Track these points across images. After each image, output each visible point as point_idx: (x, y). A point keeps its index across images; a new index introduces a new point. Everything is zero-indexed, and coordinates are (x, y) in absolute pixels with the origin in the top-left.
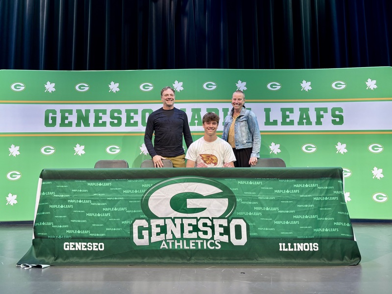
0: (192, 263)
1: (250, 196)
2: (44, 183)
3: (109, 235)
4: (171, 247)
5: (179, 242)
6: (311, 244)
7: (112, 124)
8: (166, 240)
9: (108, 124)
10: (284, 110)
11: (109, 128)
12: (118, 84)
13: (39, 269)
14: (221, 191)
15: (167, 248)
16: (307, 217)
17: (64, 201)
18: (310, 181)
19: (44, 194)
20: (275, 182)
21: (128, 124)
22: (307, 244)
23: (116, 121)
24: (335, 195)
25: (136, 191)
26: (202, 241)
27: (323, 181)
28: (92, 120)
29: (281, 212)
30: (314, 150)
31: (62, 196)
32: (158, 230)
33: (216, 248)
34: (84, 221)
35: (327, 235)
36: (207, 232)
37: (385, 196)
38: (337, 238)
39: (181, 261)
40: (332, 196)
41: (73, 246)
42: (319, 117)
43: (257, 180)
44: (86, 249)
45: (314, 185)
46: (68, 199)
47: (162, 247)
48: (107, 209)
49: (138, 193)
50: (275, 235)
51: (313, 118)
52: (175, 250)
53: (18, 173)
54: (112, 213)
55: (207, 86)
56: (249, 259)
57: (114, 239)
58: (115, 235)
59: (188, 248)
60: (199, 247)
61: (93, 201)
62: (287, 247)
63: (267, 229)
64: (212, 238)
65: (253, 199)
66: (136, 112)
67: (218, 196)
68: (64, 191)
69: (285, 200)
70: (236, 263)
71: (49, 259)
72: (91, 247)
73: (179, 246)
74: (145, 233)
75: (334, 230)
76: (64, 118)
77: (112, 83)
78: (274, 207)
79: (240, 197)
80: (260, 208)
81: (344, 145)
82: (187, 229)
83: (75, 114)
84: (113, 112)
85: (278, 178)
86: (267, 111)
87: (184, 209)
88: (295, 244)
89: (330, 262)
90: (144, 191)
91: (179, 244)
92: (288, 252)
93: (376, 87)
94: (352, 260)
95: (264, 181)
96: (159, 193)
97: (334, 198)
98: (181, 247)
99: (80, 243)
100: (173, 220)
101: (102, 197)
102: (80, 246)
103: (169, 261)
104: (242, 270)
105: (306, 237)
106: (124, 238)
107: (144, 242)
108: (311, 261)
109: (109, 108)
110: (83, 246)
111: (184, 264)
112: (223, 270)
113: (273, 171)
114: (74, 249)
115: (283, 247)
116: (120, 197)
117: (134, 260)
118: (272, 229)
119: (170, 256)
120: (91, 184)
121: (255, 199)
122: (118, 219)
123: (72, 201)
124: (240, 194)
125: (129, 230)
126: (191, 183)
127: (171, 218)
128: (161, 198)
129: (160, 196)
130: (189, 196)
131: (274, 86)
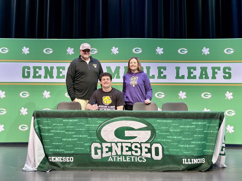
1: (164, 130)
3: (76, 152)
4: (115, 160)
5: (120, 157)
8: (112, 156)
10: (189, 68)
12: (73, 49)
14: (146, 126)
15: (112, 161)
16: (200, 143)
17: (48, 131)
18: (202, 120)
20: (180, 120)
22: (199, 159)
25: (93, 125)
26: (134, 157)
27: (210, 121)
28: (55, 74)
29: (184, 139)
30: (210, 96)
31: (47, 128)
32: (107, 150)
33: (143, 161)
34: (61, 144)
35: (210, 154)
39: (120, 168)
41: (53, 159)
44: (62, 161)
45: (204, 123)
46: (50, 130)
47: (109, 160)
48: (75, 136)
49: (94, 127)
50: (180, 154)
51: (210, 74)
52: (118, 162)
53: (5, 110)
54: (79, 138)
57: (80, 154)
58: (80, 152)
59: (125, 161)
60: (133, 161)
61: (67, 131)
62: (187, 161)
63: (175, 150)
64: (141, 155)
67: (145, 129)
68: (48, 125)
69: (186, 132)
72: (65, 160)
73: (120, 160)
74: (99, 151)
77: (69, 48)
78: (179, 136)
79: (158, 130)
80: (171, 137)
81: (231, 94)
82: (125, 149)
83: (43, 70)
85: (182, 118)
86: (178, 69)
87: (123, 137)
88: (192, 160)
90: (98, 125)
91: (120, 158)
92: (188, 164)
95: (173, 120)
96: (108, 127)
97: (216, 132)
98: (121, 160)
99: (58, 157)
100: (116, 144)
101: (72, 128)
105: (199, 155)
107: (98, 157)
110: (60, 159)
113: (179, 113)
114: (54, 161)
115: (185, 161)
116: (83, 129)
117: (92, 168)
118: (178, 150)
119: (114, 166)
120: (65, 120)
121: (167, 131)
122: (82, 142)
123: (53, 131)
124: (158, 128)
125: (89, 149)
126: (128, 121)
127: (115, 142)
128: (109, 130)
129: (108, 129)
130: (126, 129)
131: (183, 51)
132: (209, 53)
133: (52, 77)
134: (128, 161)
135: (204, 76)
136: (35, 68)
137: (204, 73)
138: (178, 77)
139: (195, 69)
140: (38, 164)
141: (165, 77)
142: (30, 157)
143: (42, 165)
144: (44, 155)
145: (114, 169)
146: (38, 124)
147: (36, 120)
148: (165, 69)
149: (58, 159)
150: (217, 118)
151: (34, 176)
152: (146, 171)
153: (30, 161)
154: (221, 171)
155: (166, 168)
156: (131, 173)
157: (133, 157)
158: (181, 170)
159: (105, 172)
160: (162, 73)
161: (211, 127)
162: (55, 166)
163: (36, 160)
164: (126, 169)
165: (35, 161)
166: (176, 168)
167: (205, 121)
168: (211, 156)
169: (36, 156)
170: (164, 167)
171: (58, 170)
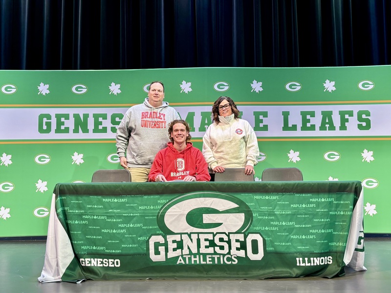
1: (266, 211)
3: (124, 252)
4: (187, 262)
5: (195, 257)
6: (326, 258)
7: (113, 130)
8: (182, 256)
9: (109, 129)
10: (304, 114)
12: (119, 85)
14: (237, 206)
15: (184, 263)
16: (323, 231)
17: (79, 217)
18: (326, 195)
20: (292, 196)
22: (323, 258)
25: (152, 207)
26: (219, 256)
27: (339, 196)
28: (91, 126)
29: (297, 226)
30: (337, 158)
31: (77, 211)
32: (175, 245)
33: (233, 263)
34: (99, 237)
35: (340, 249)
36: (223, 246)
39: (197, 275)
40: (348, 211)
41: (88, 262)
42: (344, 121)
43: (273, 195)
44: (102, 265)
45: (330, 200)
46: (82, 215)
47: (179, 262)
48: (122, 226)
49: (154, 209)
50: (293, 250)
51: (337, 122)
52: (192, 265)
53: (11, 184)
54: (128, 229)
55: (219, 87)
57: (130, 255)
58: (132, 252)
59: (205, 263)
60: (216, 262)
61: (108, 217)
62: (304, 261)
63: (283, 244)
64: (229, 253)
65: (269, 214)
67: (234, 211)
68: (78, 207)
69: (301, 215)
72: (107, 263)
73: (195, 261)
74: (162, 249)
76: (60, 124)
78: (290, 221)
79: (256, 212)
80: (276, 223)
81: (371, 153)
82: (204, 244)
83: (72, 119)
84: (114, 116)
85: (294, 192)
86: (286, 115)
88: (312, 259)
90: (159, 207)
91: (195, 259)
92: (305, 266)
95: (280, 196)
96: (175, 209)
97: (349, 213)
98: (198, 262)
99: (96, 259)
100: (190, 236)
101: (117, 213)
105: (323, 251)
106: (140, 254)
107: (161, 258)
109: (109, 112)
110: (99, 262)
113: (290, 184)
114: (89, 265)
115: (300, 262)
116: (136, 213)
117: (150, 275)
118: (288, 244)
119: (187, 271)
120: (106, 200)
121: (271, 214)
122: (134, 236)
123: (86, 217)
124: (256, 209)
125: (145, 246)
126: (207, 198)
127: (187, 233)
129: (176, 212)
130: (205, 211)
131: (294, 87)
132: (334, 89)
133: (86, 130)
134: (208, 262)
135: (327, 126)
136: (58, 117)
137: (327, 121)
138: (286, 127)
139: (313, 114)
140: (63, 270)
141: (265, 128)
142: (50, 260)
143: (70, 273)
144: (72, 256)
145: (187, 277)
146: (63, 205)
147: (59, 199)
148: (265, 114)
149: (95, 263)
150: (350, 192)
151: (57, 290)
152: (238, 278)
153: (50, 266)
154: (358, 276)
155: (269, 273)
156: (214, 282)
157: (216, 257)
158: (294, 276)
159: (173, 283)
160: (262, 121)
161: (340, 207)
162: (90, 274)
163: (60, 264)
164: (206, 276)
165: (57, 265)
166: (287, 272)
167: (330, 196)
168: (342, 253)
169: (60, 258)
170: (267, 271)
171: (96, 280)
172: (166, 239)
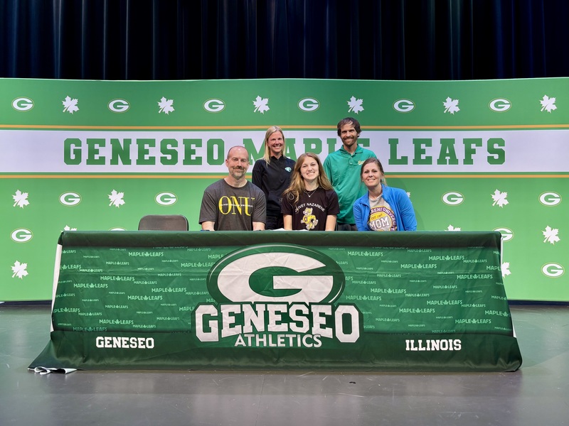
0: (280, 368)
1: (364, 273)
2: (65, 252)
3: (160, 327)
4: (250, 344)
5: (261, 337)
6: (451, 341)
7: (164, 161)
8: (243, 334)
9: (158, 161)
10: (417, 142)
11: (159, 168)
12: (172, 101)
13: (61, 375)
14: (322, 265)
15: (244, 345)
16: (446, 303)
17: (95, 278)
18: (453, 252)
19: (65, 267)
20: (402, 252)
21: (187, 161)
22: (445, 341)
23: (169, 157)
24: (489, 272)
25: (200, 265)
26: (295, 336)
27: (472, 252)
28: (134, 155)
29: (409, 295)
30: (460, 200)
31: (92, 271)
32: (232, 319)
33: (315, 345)
34: (124, 307)
35: (475, 329)
36: (302, 322)
37: (560, 267)
38: (490, 333)
39: (264, 364)
40: (484, 274)
41: (109, 342)
42: (469, 152)
43: (375, 250)
44: (127, 346)
45: (458, 258)
46: (100, 276)
47: (237, 343)
48: (157, 290)
49: (202, 268)
50: (401, 329)
51: (460, 154)
52: (257, 348)
53: (27, 232)
54: (166, 295)
55: (305, 105)
56: (362, 362)
57: (169, 332)
58: (170, 327)
59: (274, 345)
60: (291, 344)
61: (137, 278)
62: (416, 345)
63: (388, 320)
64: (310, 332)
65: (369, 277)
66: (199, 143)
67: (319, 273)
68: (94, 264)
69: (415, 279)
70: (343, 368)
71: (75, 360)
72: (136, 344)
73: (261, 343)
74: (213, 324)
75: (485, 321)
76: (92, 152)
77: (163, 99)
78: (399, 288)
79: (351, 274)
80: (379, 290)
81: (505, 195)
82: (274, 318)
83: (109, 146)
84: (164, 142)
85: (406, 247)
86: (394, 143)
88: (428, 341)
89: (477, 367)
90: (211, 265)
91: (261, 340)
92: (418, 352)
93: (554, 107)
94: (510, 365)
95: (386, 252)
96: (233, 267)
97: (486, 277)
98: (265, 344)
99: (119, 338)
100: (254, 306)
101: (150, 273)
102: (120, 342)
103: (248, 364)
104: (352, 378)
105: (445, 331)
106: (182, 331)
107: (212, 337)
108: (450, 364)
109: (159, 136)
110: (124, 343)
111: (268, 368)
112: (325, 377)
113: (400, 236)
114: (110, 346)
116: (176, 273)
117: (197, 362)
118: (395, 320)
119: (249, 357)
120: (133, 254)
121: (372, 277)
122: (174, 305)
123: (106, 278)
124: (350, 270)
125: (190, 320)
126: (279, 254)
127: (250, 303)
128: (236, 274)
129: (235, 272)
130: (276, 272)
131: (404, 106)
132: (457, 109)
133: (127, 161)
134: (280, 345)
135: (448, 158)
136: (91, 142)
137: (447, 153)
138: (393, 160)
139: (428, 142)
149: (118, 343)
164: (275, 365)
172: (219, 311)
